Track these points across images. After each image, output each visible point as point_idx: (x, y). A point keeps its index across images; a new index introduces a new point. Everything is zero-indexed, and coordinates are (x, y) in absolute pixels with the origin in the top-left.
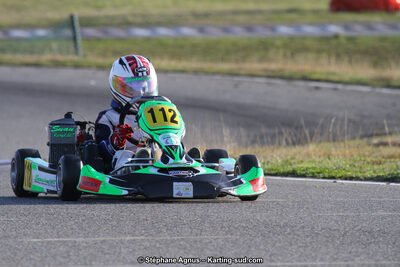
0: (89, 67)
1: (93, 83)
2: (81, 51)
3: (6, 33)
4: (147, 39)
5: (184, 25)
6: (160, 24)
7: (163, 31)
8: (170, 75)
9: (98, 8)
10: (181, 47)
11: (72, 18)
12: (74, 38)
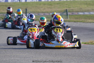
0: (72, 22)
1: (74, 25)
2: (69, 18)
3: (49, 14)
4: (83, 15)
5: (91, 12)
6: (85, 11)
7: (86, 13)
8: (91, 23)
9: (69, 8)
10: (92, 17)
11: (67, 10)
12: (67, 15)
